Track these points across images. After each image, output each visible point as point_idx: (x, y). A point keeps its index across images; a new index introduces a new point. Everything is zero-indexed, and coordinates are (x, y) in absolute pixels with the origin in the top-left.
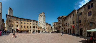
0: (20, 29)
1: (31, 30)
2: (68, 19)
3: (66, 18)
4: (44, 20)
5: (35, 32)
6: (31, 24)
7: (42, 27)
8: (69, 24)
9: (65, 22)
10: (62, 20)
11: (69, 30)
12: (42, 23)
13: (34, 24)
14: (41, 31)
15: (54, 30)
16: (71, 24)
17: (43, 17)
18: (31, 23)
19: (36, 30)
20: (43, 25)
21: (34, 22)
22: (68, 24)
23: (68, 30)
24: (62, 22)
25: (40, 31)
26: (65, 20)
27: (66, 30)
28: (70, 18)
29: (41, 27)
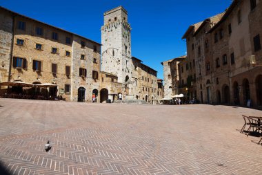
0: (10, 77)
1: (67, 88)
2: (230, 32)
3: (221, 30)
4: (127, 44)
5: (88, 95)
6: (68, 53)
7: (116, 78)
8: (236, 55)
9: (217, 51)
10: (202, 43)
11: (240, 83)
12: (118, 55)
13: (83, 57)
14: (114, 95)
15: (169, 94)
16: (243, 53)
17: (120, 27)
18: (71, 49)
19: (91, 85)
20: (121, 66)
21: (83, 46)
22: (232, 55)
23: (236, 85)
24: (207, 51)
25: (109, 93)
26: (216, 41)
27: (226, 88)
28: (240, 22)
29: (113, 78)
